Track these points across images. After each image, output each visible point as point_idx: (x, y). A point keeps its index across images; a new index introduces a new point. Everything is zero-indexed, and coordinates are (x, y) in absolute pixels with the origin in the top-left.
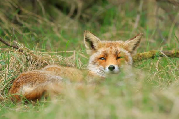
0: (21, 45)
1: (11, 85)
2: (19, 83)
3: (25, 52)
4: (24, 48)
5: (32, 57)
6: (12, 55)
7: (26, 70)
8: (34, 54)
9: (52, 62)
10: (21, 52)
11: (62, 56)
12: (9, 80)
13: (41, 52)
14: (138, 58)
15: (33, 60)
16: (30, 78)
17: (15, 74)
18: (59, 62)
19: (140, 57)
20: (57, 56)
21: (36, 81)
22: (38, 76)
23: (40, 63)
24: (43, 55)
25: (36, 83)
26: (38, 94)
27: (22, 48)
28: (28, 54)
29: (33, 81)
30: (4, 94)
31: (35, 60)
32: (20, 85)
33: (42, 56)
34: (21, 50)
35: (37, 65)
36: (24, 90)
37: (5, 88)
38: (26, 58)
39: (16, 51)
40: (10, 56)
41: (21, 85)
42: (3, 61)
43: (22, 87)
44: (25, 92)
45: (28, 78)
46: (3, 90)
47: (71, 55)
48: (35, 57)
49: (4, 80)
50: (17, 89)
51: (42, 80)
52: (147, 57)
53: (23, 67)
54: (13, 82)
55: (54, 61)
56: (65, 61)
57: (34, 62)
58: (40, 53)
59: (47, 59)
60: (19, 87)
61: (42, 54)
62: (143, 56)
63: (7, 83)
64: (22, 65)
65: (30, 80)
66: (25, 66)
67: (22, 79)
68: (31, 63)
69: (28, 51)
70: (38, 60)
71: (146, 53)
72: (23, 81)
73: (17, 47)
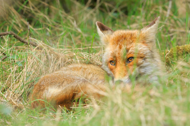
0: (40, 42)
1: (31, 89)
2: (44, 86)
3: (45, 49)
4: (43, 45)
5: (53, 55)
6: (30, 54)
7: (47, 71)
8: (55, 52)
9: (77, 61)
10: (40, 51)
11: (89, 53)
12: (27, 84)
13: (64, 49)
14: (177, 52)
15: (54, 59)
16: (56, 80)
17: (34, 77)
18: (85, 60)
19: (180, 51)
20: (82, 53)
21: (63, 82)
22: (65, 77)
23: (63, 62)
24: (66, 52)
25: (64, 84)
26: (67, 96)
27: (42, 45)
28: (48, 52)
29: (60, 82)
30: (23, 100)
31: (57, 59)
32: (44, 88)
33: (65, 54)
34: (40, 48)
35: (59, 65)
36: (50, 93)
37: (23, 94)
38: (46, 56)
39: (34, 50)
40: (28, 55)
41: (46, 88)
42: (19, 62)
43: (47, 90)
44: (51, 95)
45: (54, 79)
46: (21, 96)
47: (98, 52)
48: (57, 55)
49: (22, 84)
50: (41, 92)
51: (70, 81)
52: (188, 51)
53: (43, 67)
54: (32, 86)
55: (79, 59)
56: (91, 59)
57: (56, 62)
58: (62, 51)
59: (70, 57)
60: (43, 90)
61: (64, 52)
62: (183, 49)
63: (26, 87)
64: (42, 65)
65: (57, 82)
66: (45, 66)
67: (46, 81)
68: (53, 63)
69: (48, 49)
70: (60, 59)
71: (187, 46)
72: (48, 84)
73: (35, 44)
